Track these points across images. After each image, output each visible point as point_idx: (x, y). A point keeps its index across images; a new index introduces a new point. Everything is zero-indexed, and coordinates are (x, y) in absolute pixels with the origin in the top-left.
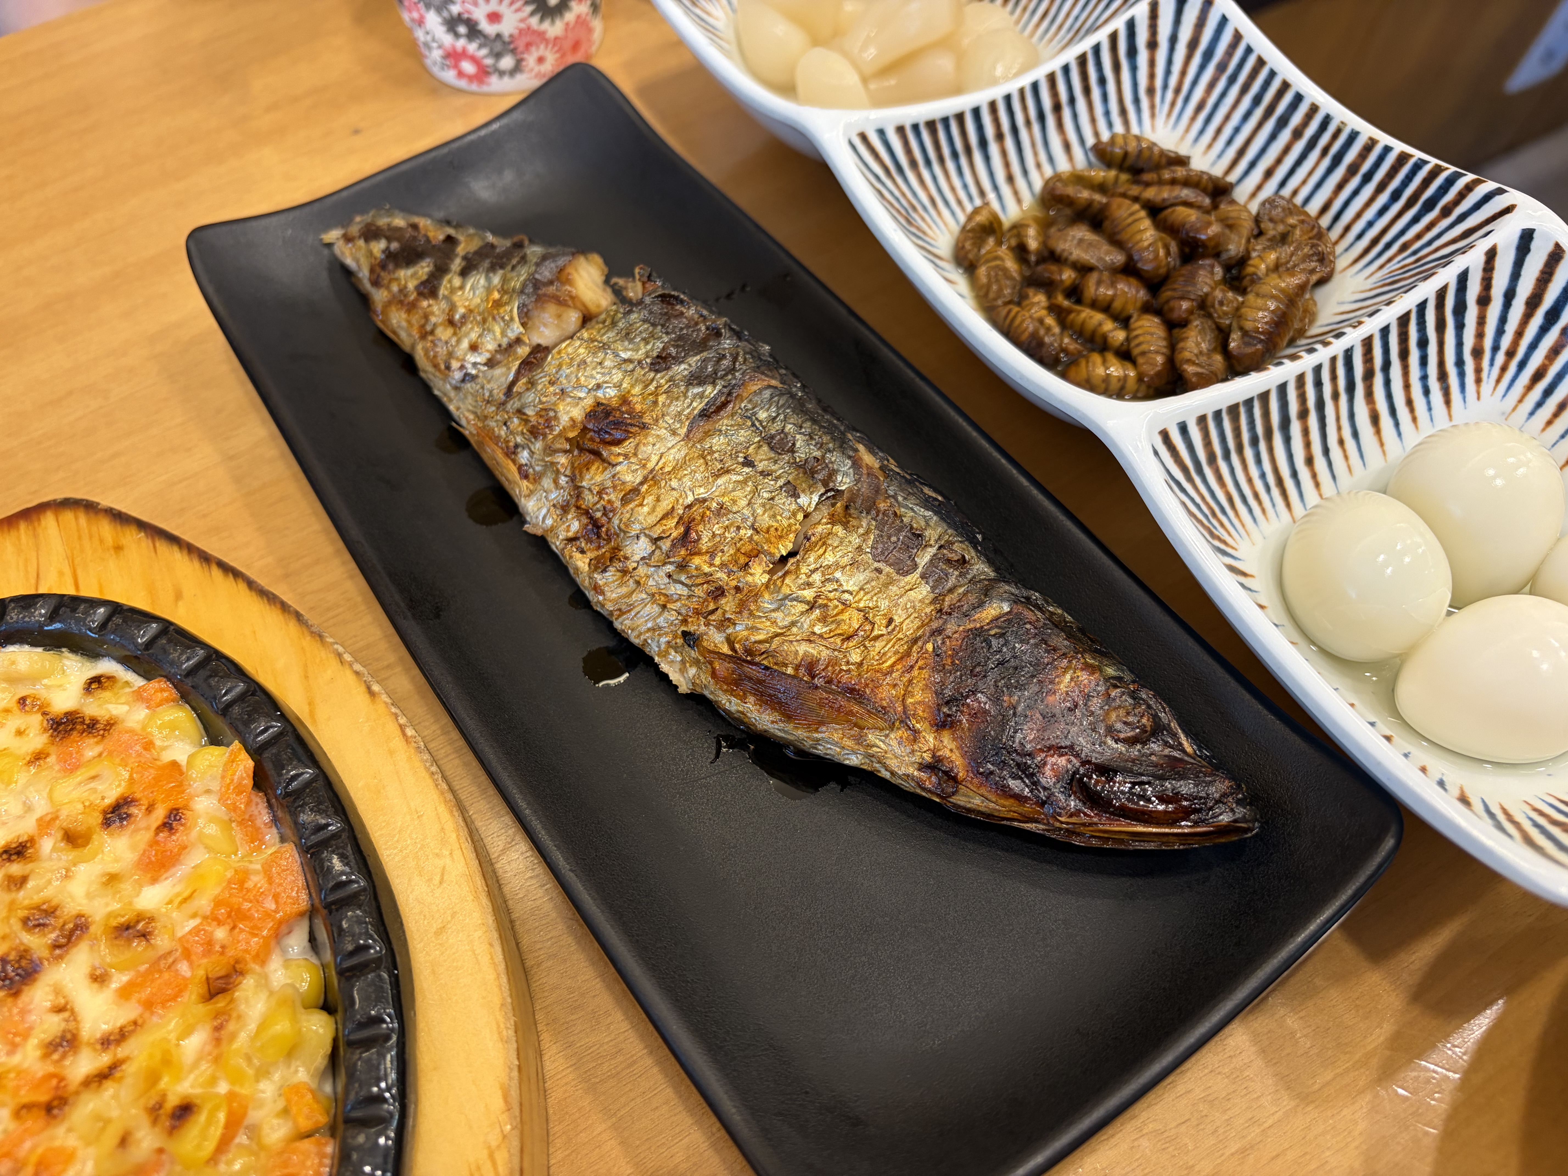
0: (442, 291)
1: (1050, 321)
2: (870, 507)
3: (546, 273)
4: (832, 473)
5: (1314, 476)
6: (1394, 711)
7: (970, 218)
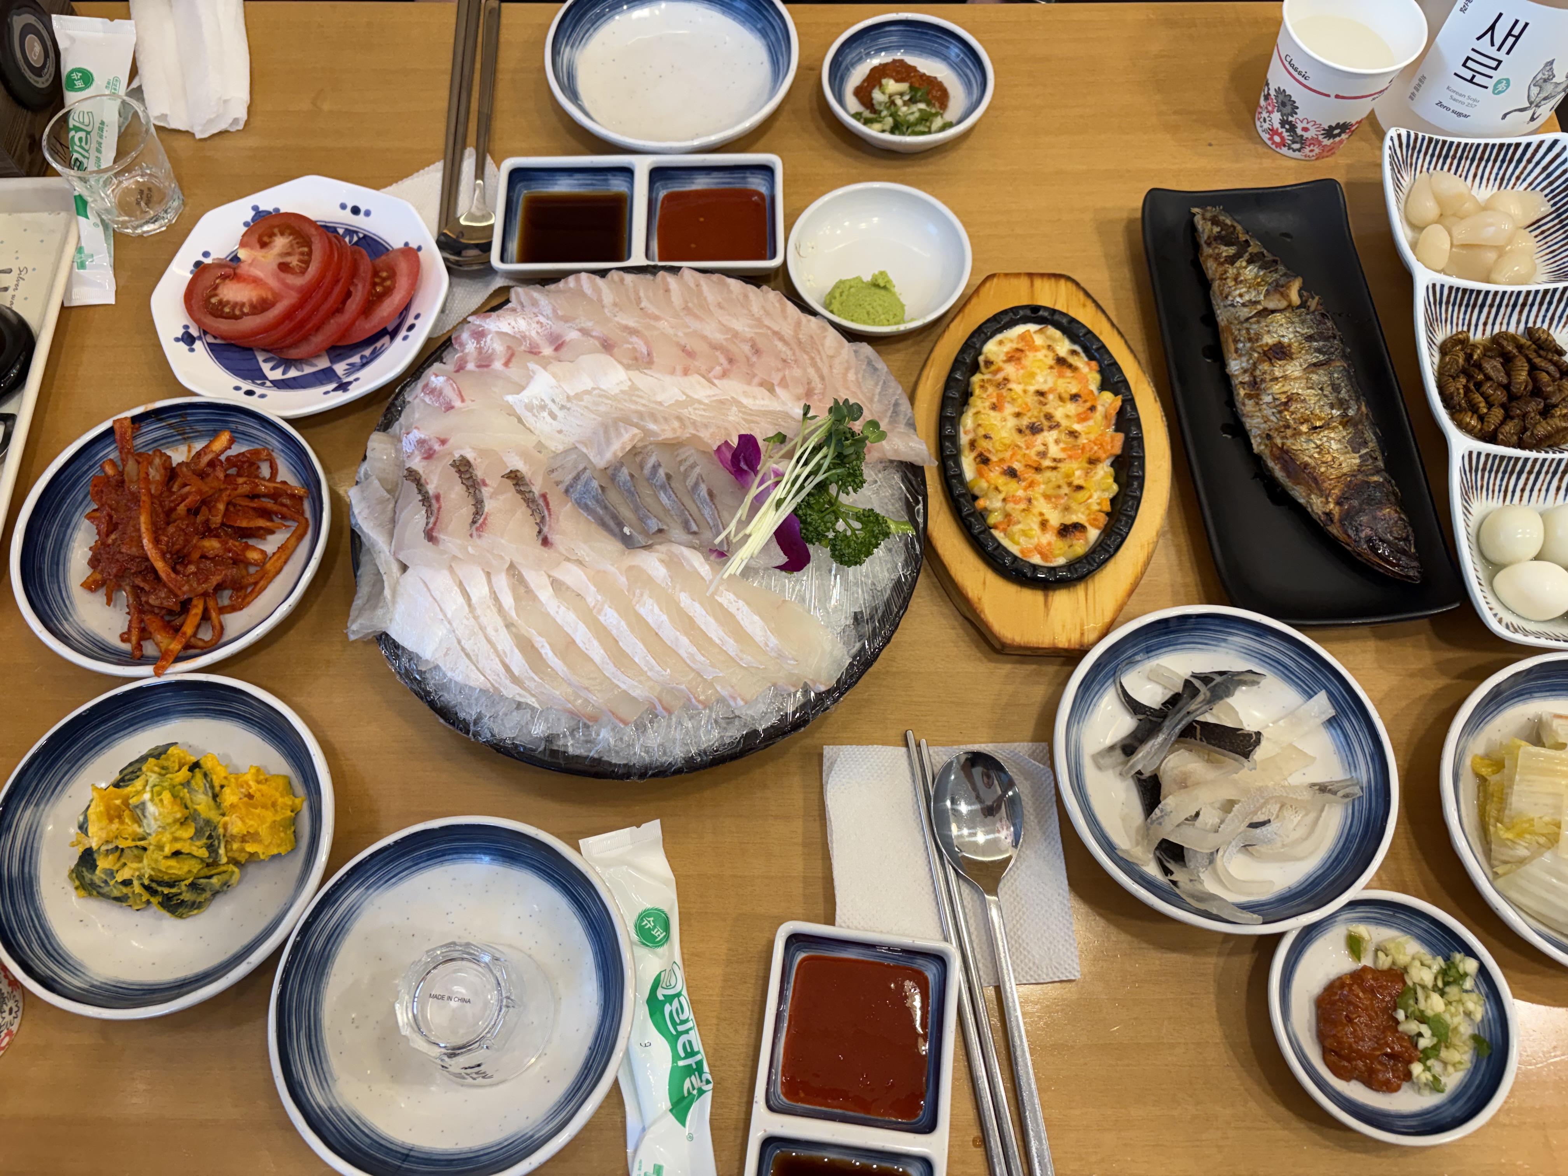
0: (1237, 264)
1: (1462, 391)
2: (1355, 425)
3: (1282, 281)
4: (1349, 408)
5: (1521, 497)
6: (1491, 584)
7: (1458, 333)
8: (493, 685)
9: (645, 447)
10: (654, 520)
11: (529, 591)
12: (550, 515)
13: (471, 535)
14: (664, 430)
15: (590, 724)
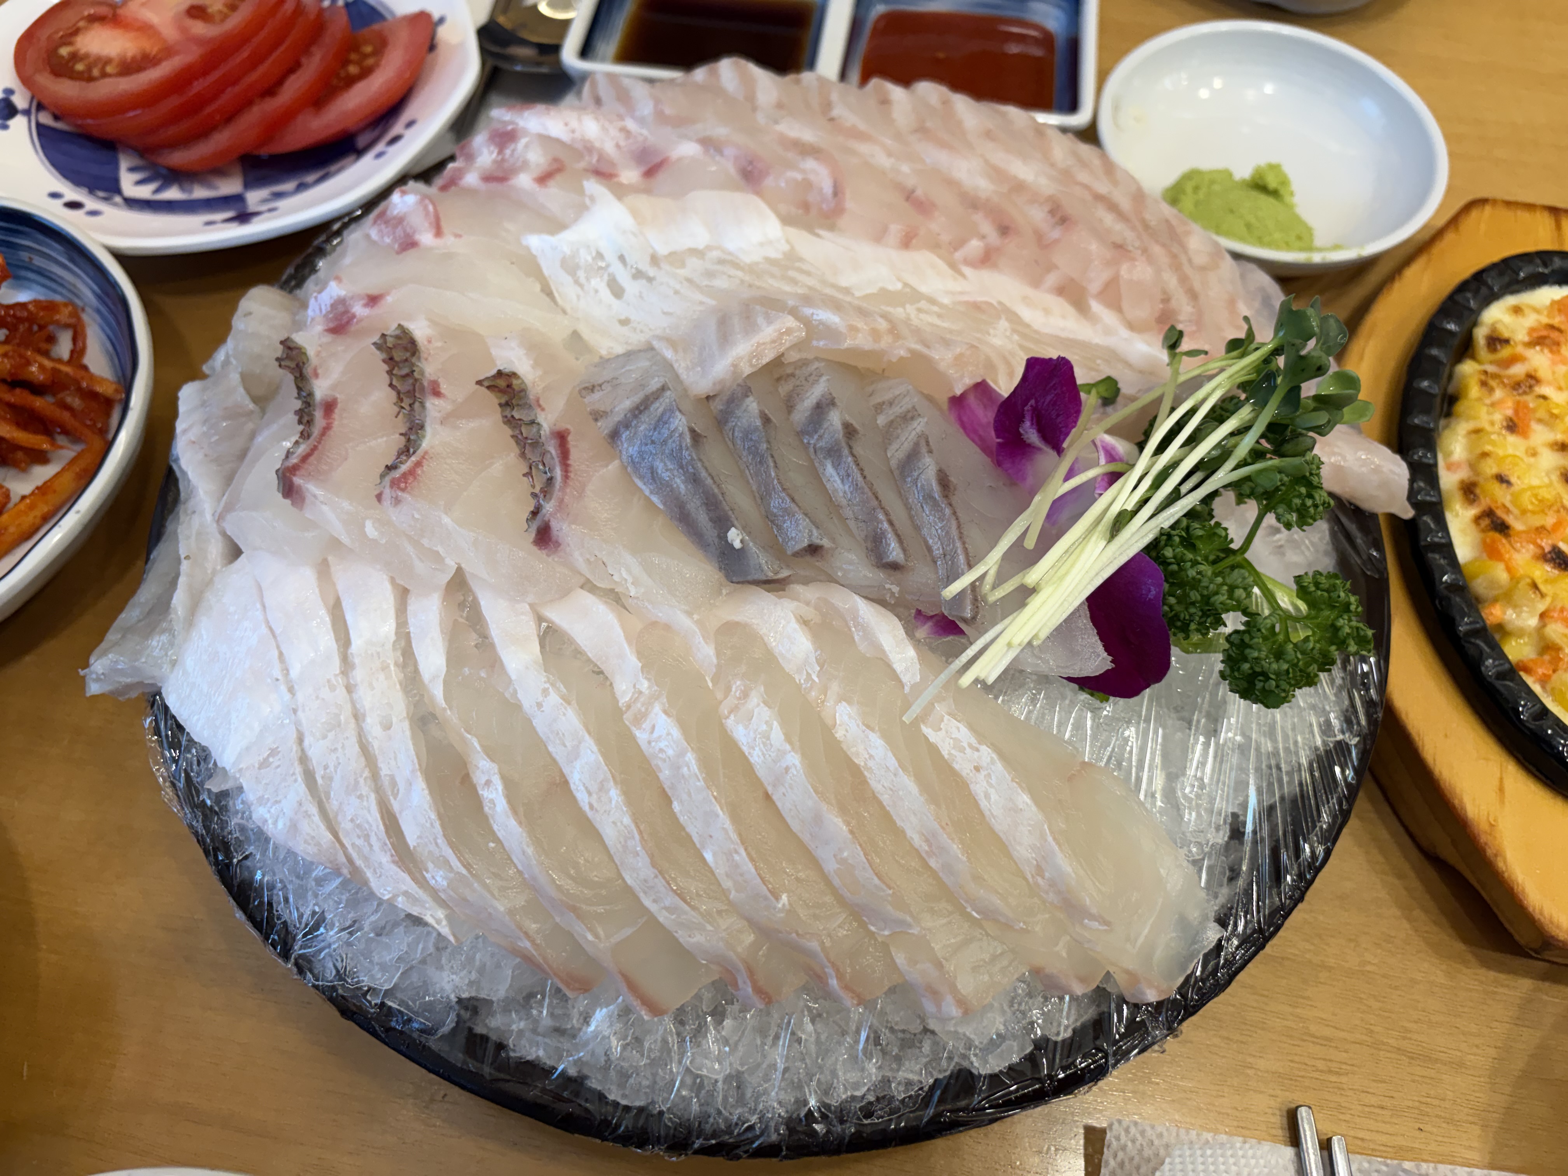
8: (350, 861)
9: (805, 363)
10: (804, 522)
11: (485, 643)
12: (566, 477)
13: (379, 497)
14: (853, 329)
15: (569, 994)
